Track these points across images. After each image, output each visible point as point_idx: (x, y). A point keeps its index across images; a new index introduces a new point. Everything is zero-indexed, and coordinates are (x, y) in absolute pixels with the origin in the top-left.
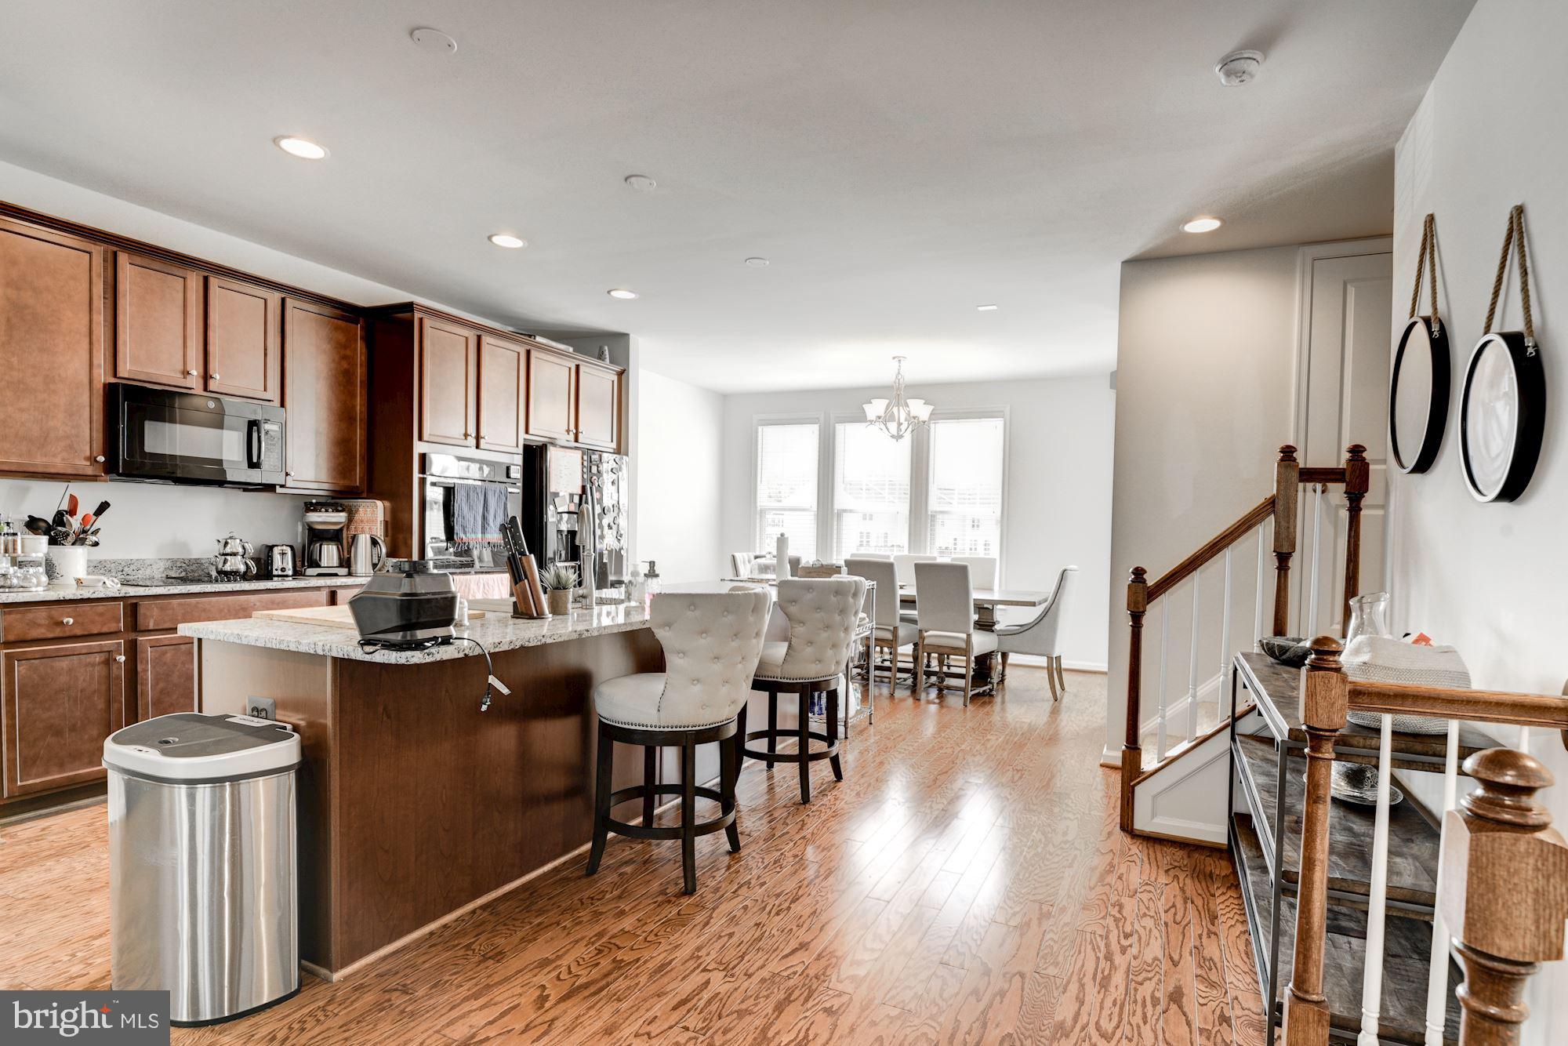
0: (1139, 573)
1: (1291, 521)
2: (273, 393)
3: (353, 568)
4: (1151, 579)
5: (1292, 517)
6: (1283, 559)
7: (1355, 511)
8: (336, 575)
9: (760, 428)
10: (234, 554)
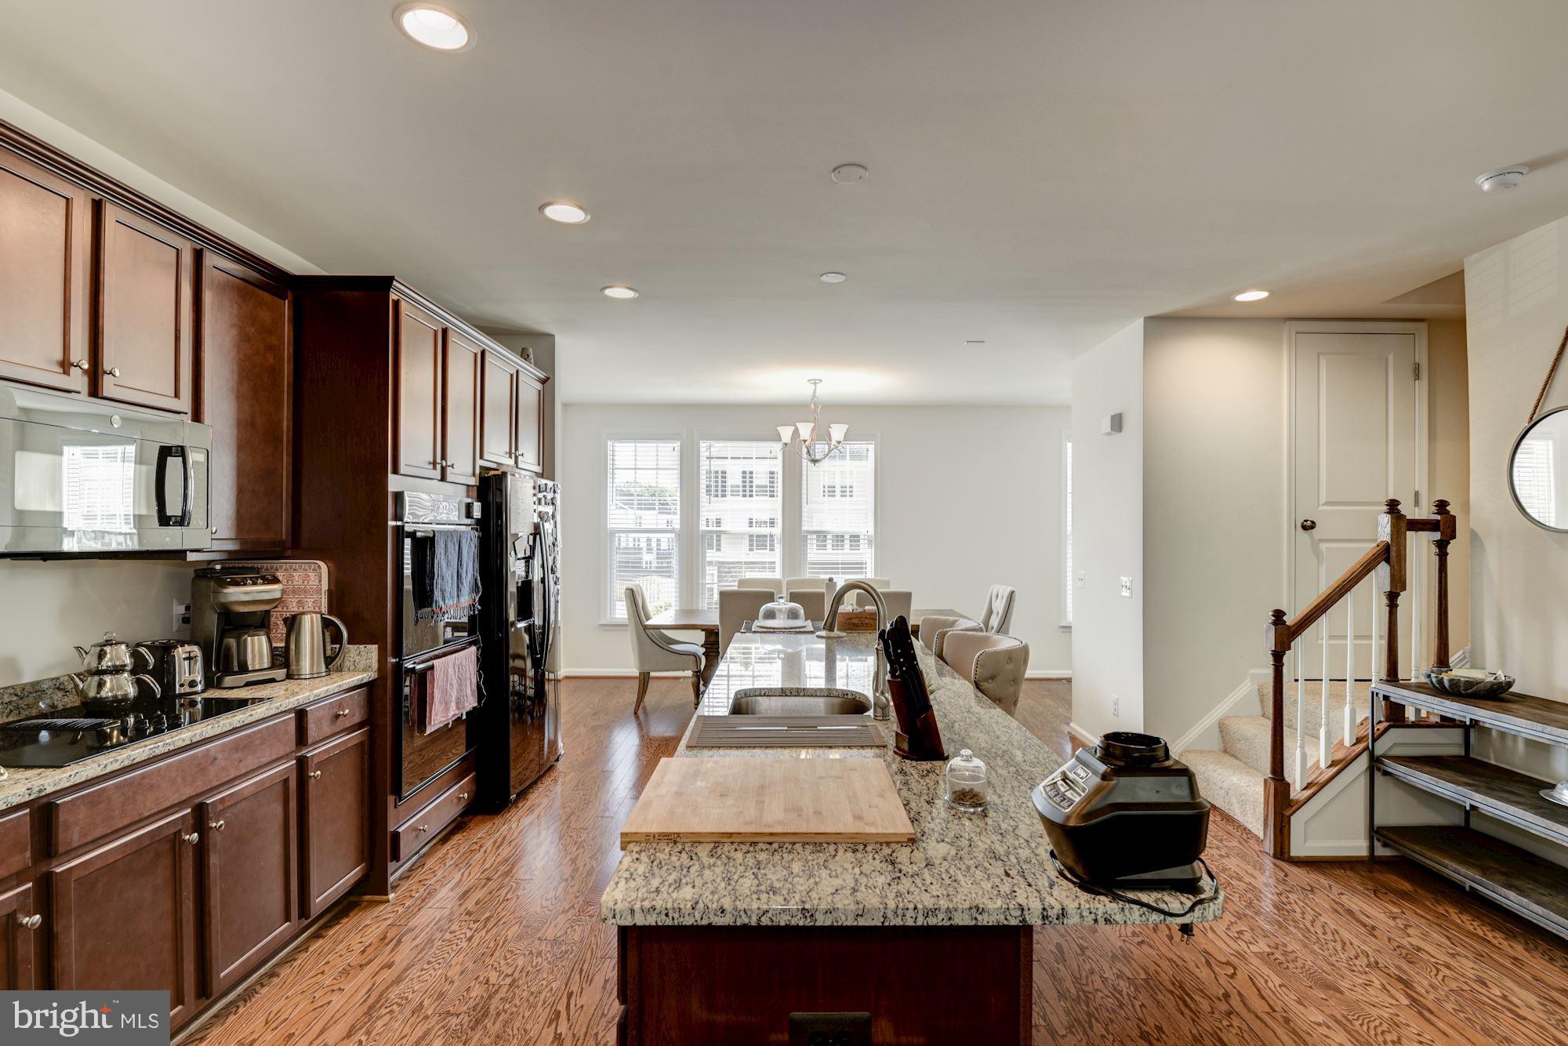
0: (1279, 615)
1: (1403, 565)
2: (185, 403)
3: (293, 667)
4: (1290, 620)
5: (1403, 561)
6: (1392, 598)
7: (1443, 556)
8: (272, 680)
9: (610, 443)
10: (117, 670)
